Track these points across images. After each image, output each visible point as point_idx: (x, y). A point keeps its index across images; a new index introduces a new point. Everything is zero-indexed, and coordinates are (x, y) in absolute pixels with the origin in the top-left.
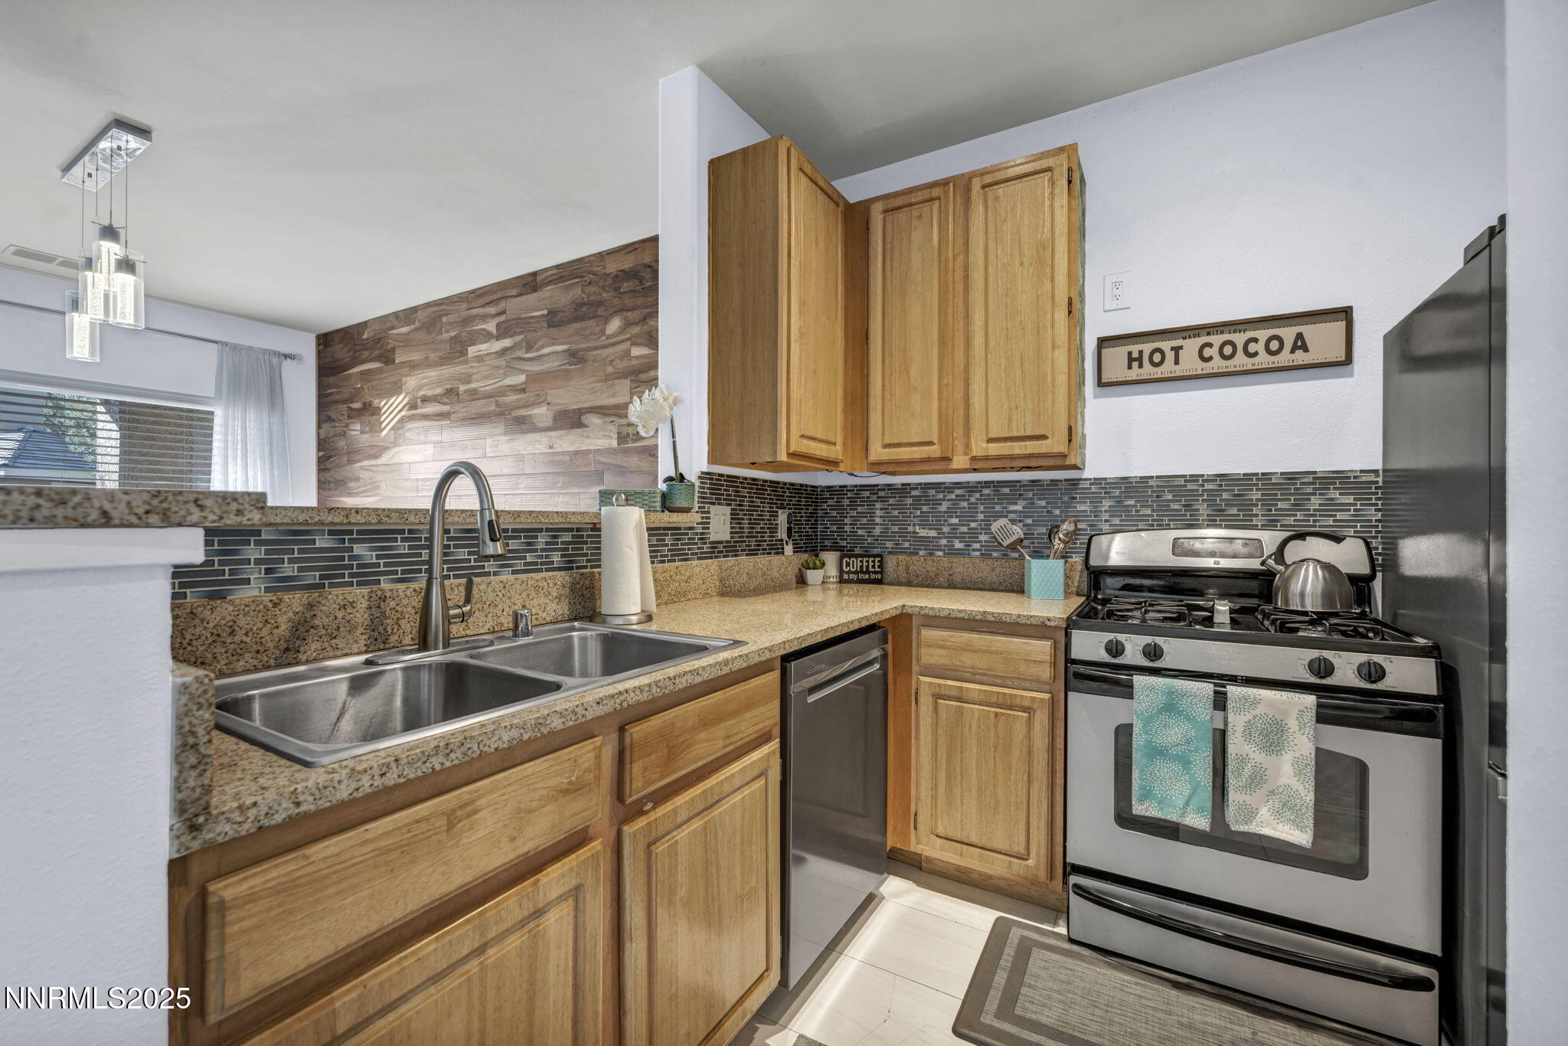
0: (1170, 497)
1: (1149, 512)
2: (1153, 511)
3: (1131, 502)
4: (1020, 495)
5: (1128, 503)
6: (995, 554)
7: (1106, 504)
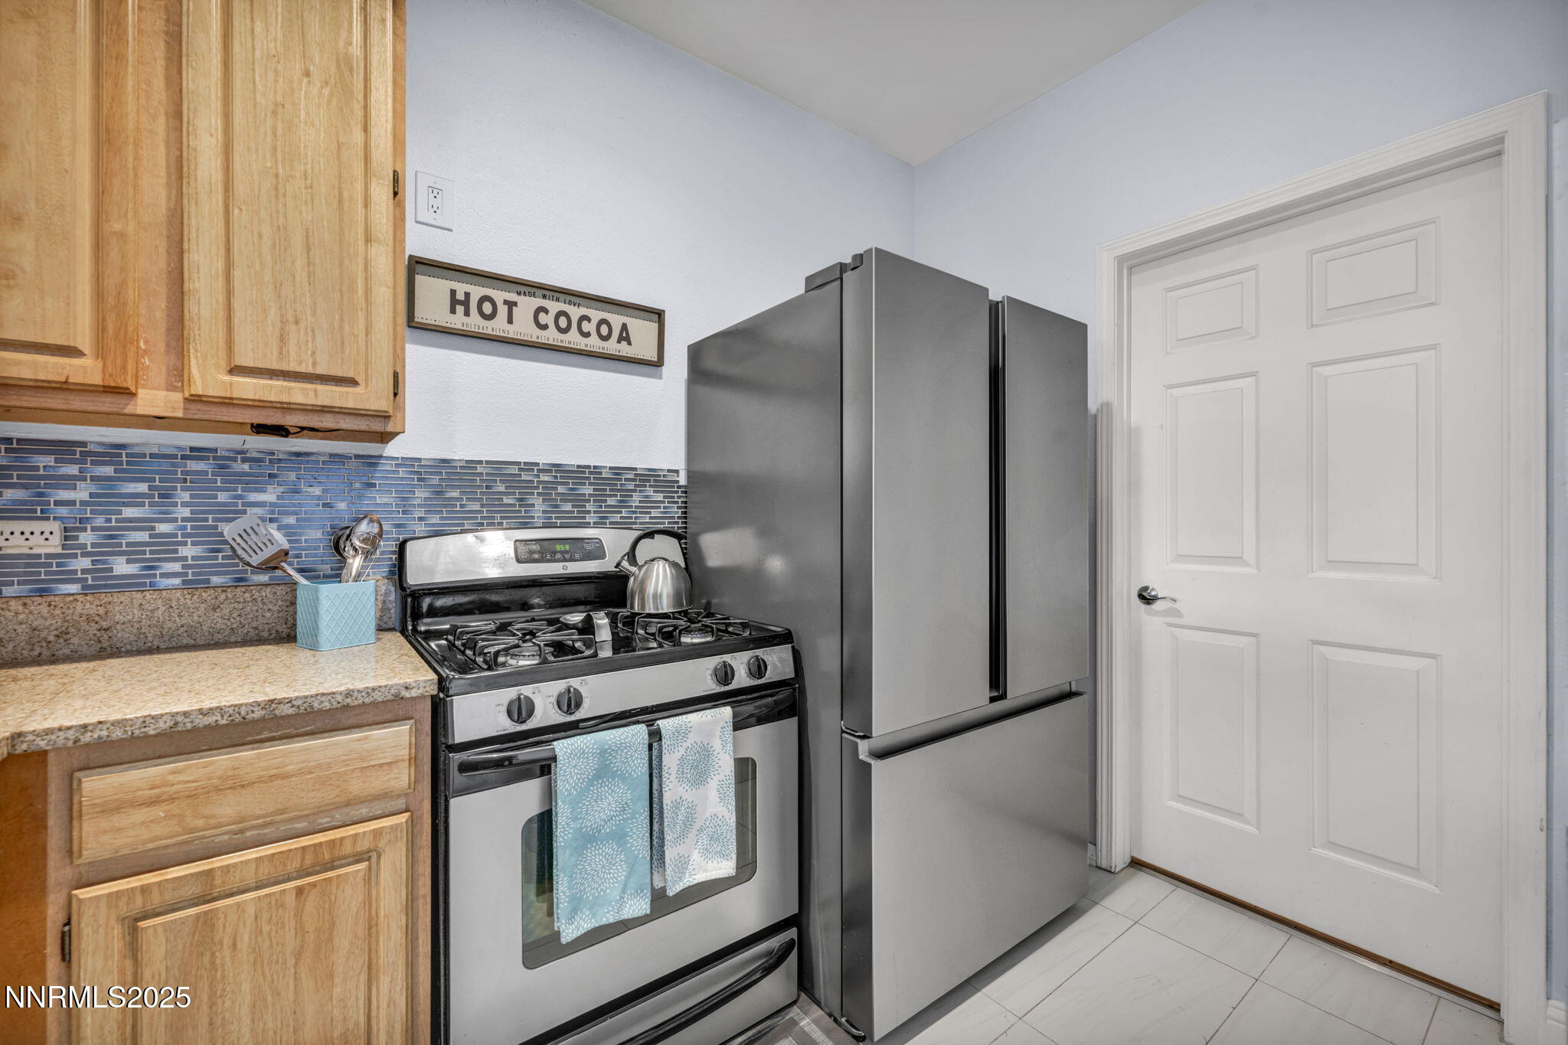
0: (502, 489)
1: (476, 506)
2: (482, 506)
3: (455, 494)
4: (270, 476)
5: (449, 495)
6: (216, 580)
7: (421, 494)
